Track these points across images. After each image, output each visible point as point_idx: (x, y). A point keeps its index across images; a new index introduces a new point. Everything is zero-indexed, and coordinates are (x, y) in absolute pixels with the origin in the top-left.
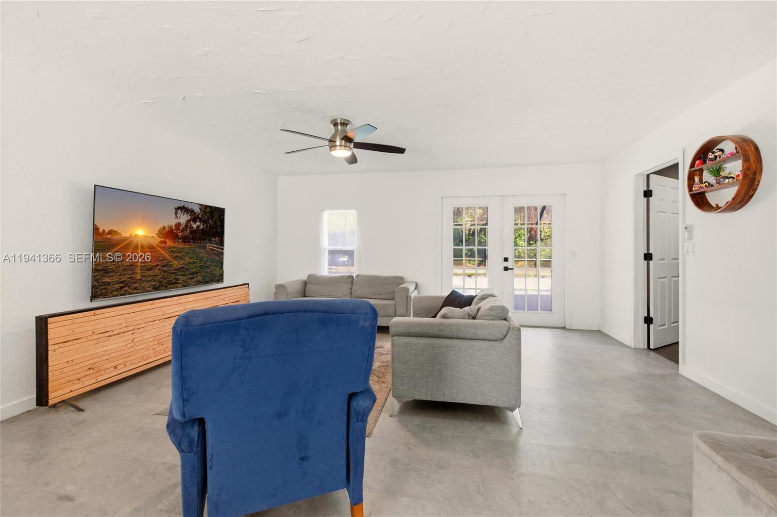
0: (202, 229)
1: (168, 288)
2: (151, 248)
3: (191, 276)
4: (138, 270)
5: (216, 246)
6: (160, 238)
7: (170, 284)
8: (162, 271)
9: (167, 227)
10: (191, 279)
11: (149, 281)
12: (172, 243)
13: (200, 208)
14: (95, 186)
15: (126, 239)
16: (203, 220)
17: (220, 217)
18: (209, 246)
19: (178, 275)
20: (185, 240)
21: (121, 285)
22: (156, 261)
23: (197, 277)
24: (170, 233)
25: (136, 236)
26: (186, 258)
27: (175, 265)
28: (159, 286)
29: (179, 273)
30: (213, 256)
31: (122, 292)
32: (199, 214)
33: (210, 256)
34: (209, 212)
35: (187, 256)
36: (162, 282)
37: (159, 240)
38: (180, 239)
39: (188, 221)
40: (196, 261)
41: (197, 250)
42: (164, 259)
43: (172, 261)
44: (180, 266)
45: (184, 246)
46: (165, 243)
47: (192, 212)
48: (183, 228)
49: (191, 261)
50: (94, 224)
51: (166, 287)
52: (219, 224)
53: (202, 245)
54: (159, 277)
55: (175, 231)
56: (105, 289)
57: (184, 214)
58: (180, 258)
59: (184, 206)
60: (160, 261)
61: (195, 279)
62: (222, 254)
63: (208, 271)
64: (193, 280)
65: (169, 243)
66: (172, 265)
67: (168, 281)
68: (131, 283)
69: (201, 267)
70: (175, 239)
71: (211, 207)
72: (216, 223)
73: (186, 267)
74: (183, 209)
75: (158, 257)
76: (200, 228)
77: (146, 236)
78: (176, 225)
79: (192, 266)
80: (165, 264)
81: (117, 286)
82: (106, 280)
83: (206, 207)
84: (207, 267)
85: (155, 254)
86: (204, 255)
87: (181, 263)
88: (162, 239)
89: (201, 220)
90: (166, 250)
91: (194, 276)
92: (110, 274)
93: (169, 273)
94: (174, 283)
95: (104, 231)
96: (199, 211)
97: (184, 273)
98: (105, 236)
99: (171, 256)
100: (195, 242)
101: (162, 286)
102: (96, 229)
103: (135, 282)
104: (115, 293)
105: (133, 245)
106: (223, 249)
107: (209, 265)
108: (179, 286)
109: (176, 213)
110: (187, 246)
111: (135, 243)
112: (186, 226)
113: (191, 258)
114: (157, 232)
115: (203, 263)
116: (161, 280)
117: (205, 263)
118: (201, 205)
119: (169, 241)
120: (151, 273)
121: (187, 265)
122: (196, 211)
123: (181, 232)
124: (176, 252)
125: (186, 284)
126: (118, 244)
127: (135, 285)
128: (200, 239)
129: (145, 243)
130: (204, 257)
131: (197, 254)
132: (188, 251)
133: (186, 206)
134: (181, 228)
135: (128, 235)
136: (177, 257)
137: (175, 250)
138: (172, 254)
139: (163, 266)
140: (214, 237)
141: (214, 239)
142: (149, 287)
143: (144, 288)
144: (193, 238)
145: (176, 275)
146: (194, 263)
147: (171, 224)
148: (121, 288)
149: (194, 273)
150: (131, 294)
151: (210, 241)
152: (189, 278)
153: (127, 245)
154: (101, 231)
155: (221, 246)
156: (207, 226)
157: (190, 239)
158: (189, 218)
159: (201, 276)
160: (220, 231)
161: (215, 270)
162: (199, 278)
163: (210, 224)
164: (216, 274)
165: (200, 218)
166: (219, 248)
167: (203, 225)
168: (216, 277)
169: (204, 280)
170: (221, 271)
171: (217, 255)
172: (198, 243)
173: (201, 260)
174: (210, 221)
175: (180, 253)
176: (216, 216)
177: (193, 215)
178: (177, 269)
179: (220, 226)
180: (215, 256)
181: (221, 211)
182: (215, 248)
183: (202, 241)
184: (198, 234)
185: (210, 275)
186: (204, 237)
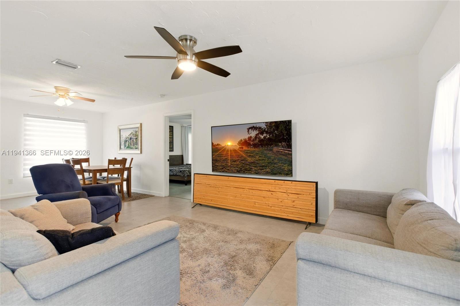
0: (269, 138)
1: (245, 172)
2: (235, 151)
3: (261, 168)
4: (229, 161)
5: (283, 149)
6: (239, 145)
7: (246, 170)
8: (242, 163)
9: (243, 140)
10: (261, 169)
11: (234, 167)
12: (247, 148)
13: (266, 125)
14: (212, 127)
15: (223, 147)
16: (269, 132)
17: (286, 127)
18: (275, 149)
20: (255, 146)
21: (222, 167)
22: (237, 157)
23: (266, 169)
24: (245, 143)
25: (228, 145)
26: (256, 157)
28: (240, 171)
29: (252, 165)
30: (280, 156)
31: (223, 170)
32: (265, 129)
33: (278, 156)
34: (275, 126)
35: (257, 156)
36: (241, 169)
37: (239, 147)
38: (252, 145)
39: (257, 135)
40: (264, 158)
41: (265, 152)
42: (242, 157)
43: (247, 158)
44: (252, 161)
45: (254, 149)
46: (243, 148)
47: (259, 129)
48: (253, 139)
49: (260, 158)
50: (212, 142)
51: (244, 172)
52: (285, 132)
53: (269, 148)
54: (240, 166)
55: (248, 141)
56: (216, 168)
57: (253, 131)
58: (253, 157)
59: (253, 126)
60: (240, 157)
61: (264, 170)
62: (291, 155)
63: (276, 166)
64: (263, 171)
65: (245, 148)
66: (247, 160)
67: (245, 169)
68: (226, 167)
69: (268, 163)
70: (248, 146)
71: (276, 122)
72: (281, 132)
73: (257, 162)
74: (253, 128)
75: (239, 156)
76: (267, 138)
77: (232, 145)
78: (248, 138)
79: (261, 162)
80: (243, 159)
81: (221, 167)
82: (217, 164)
83: (271, 123)
84: (275, 164)
85: (237, 154)
86: (271, 155)
87: (253, 159)
88: (241, 146)
89: (267, 133)
90: (243, 152)
91: (263, 168)
92: (218, 162)
93: (246, 165)
94: (249, 170)
95: (215, 144)
96: (265, 127)
97: (255, 165)
98: (216, 146)
99: (246, 155)
100: (263, 147)
101: (242, 171)
102: (212, 144)
103: (228, 167)
104: (220, 170)
105: (226, 150)
106: (291, 151)
107: (277, 162)
108: (252, 172)
109: (248, 131)
110: (257, 150)
111: (227, 149)
112: (256, 137)
113: (260, 157)
114: (238, 143)
115: (270, 160)
116: (241, 167)
117: (273, 160)
118: (267, 123)
119: (245, 147)
120: (235, 163)
121: (256, 160)
122: (263, 127)
123: (252, 141)
124: (249, 153)
125: (257, 172)
126: (221, 150)
128: (267, 144)
129: (232, 149)
131: (265, 154)
132: (258, 152)
133: (255, 126)
134: (252, 139)
135: (224, 145)
136: (250, 156)
137: (249, 152)
138: (247, 154)
139: (242, 160)
140: (281, 142)
141: (280, 144)
142: (235, 170)
143: (232, 170)
144: (260, 145)
145: (250, 166)
146: (263, 160)
147: (246, 138)
148: (223, 168)
149: (263, 166)
150: (226, 172)
151: (276, 145)
152: (259, 169)
153: (224, 149)
154: (214, 144)
155: (288, 148)
156: (273, 136)
157: (259, 145)
158: (258, 132)
159: (270, 169)
160: (286, 138)
161: (283, 166)
162: (268, 170)
163: (275, 134)
164: (284, 169)
165: (266, 131)
166: (286, 150)
167: (269, 135)
168: (284, 171)
169: (272, 171)
170: (290, 168)
171: (284, 156)
172: (265, 147)
173: (269, 158)
174: (276, 131)
175: (252, 153)
176: (282, 127)
177: (260, 130)
178: (250, 163)
179: (287, 134)
180: (282, 156)
181: (286, 123)
182: (281, 150)
183: (269, 146)
184: (265, 142)
185: (278, 169)
186: (270, 143)
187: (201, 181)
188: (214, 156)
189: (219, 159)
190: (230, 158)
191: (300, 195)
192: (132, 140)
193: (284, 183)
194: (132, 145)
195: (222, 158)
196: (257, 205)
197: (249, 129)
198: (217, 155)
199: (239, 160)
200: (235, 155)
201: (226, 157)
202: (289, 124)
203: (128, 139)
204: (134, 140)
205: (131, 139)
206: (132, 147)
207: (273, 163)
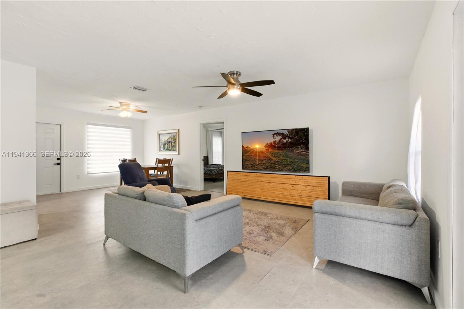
2: (262, 152)
3: (284, 166)
4: (257, 161)
5: (302, 151)
7: (271, 168)
8: (268, 162)
9: (269, 143)
10: (284, 167)
11: (262, 166)
12: (272, 150)
13: (288, 132)
14: (242, 133)
15: (252, 149)
16: (291, 137)
17: (304, 133)
18: (296, 151)
19: (276, 165)
20: (279, 148)
21: (251, 166)
22: (264, 158)
23: (288, 166)
24: (271, 146)
25: (256, 148)
26: (280, 157)
27: (274, 160)
28: (266, 168)
29: (277, 164)
30: (300, 156)
31: (252, 168)
32: (288, 135)
33: (298, 156)
34: (295, 132)
35: (280, 156)
36: (268, 167)
37: (265, 149)
38: (276, 148)
39: (280, 139)
40: (287, 158)
41: (287, 153)
42: (268, 157)
43: (272, 158)
44: (277, 160)
45: (278, 151)
46: (269, 150)
47: (282, 134)
49: (283, 158)
50: (242, 145)
51: (270, 169)
52: (304, 138)
53: (290, 150)
54: (266, 164)
55: (273, 145)
56: (246, 166)
57: (278, 136)
58: (277, 157)
59: (278, 133)
60: (266, 158)
61: (287, 168)
62: (309, 155)
63: (296, 164)
64: (285, 168)
65: (270, 150)
67: (271, 167)
69: (290, 162)
70: (273, 148)
71: (296, 129)
72: (301, 137)
73: (280, 161)
74: (278, 134)
75: (265, 156)
76: (289, 142)
77: (260, 148)
78: (273, 142)
79: (284, 161)
81: (250, 166)
82: (246, 163)
83: (292, 130)
84: (295, 162)
86: (292, 156)
87: (277, 159)
88: (267, 149)
89: (289, 138)
90: (269, 153)
91: (286, 166)
92: (248, 162)
93: (272, 163)
94: (274, 168)
95: (245, 147)
96: (288, 133)
97: (279, 164)
98: (246, 149)
99: (272, 156)
100: (285, 149)
101: (268, 168)
102: (243, 147)
103: (256, 165)
104: (249, 168)
105: (255, 152)
106: (309, 152)
107: (297, 161)
108: (277, 169)
109: (273, 136)
110: (280, 151)
111: (255, 150)
112: (280, 141)
113: (283, 157)
114: (264, 146)
115: (291, 160)
116: (267, 166)
117: (294, 160)
118: (289, 130)
119: (270, 149)
120: (262, 162)
121: (280, 160)
122: (285, 133)
123: (277, 145)
124: (275, 154)
125: (281, 169)
126: (250, 151)
127: (256, 166)
128: (289, 147)
129: (259, 151)
130: (293, 157)
131: (287, 155)
132: (281, 154)
133: (279, 132)
134: (276, 143)
135: (253, 148)
136: (275, 156)
137: (274, 153)
138: (272, 155)
139: (268, 160)
140: (300, 145)
141: (300, 147)
142: (262, 168)
143: (260, 168)
144: (284, 147)
146: (286, 159)
147: (271, 142)
148: (251, 167)
149: (285, 165)
150: (255, 169)
151: (296, 148)
152: (283, 167)
153: (253, 151)
154: (244, 147)
155: (306, 150)
156: (294, 140)
157: (282, 148)
158: (281, 137)
159: (291, 167)
160: (305, 142)
161: (302, 164)
162: (289, 167)
163: (296, 139)
164: (303, 166)
165: (288, 137)
166: (305, 152)
167: (291, 140)
168: (302, 168)
169: (293, 169)
170: (307, 165)
171: (303, 156)
172: (288, 149)
173: (291, 158)
174: (296, 137)
175: (276, 154)
176: (301, 134)
177: (283, 136)
178: (275, 162)
179: (305, 139)
180: (301, 156)
181: (305, 130)
182: (301, 152)
183: (291, 148)
184: (287, 145)
185: (298, 166)
186: (292, 146)
187: (233, 177)
188: (244, 157)
189: (248, 159)
190: (258, 158)
191: (315, 187)
192: (171, 143)
193: (303, 177)
194: (171, 147)
195: (251, 158)
196: (280, 196)
197: (274, 135)
198: (247, 155)
199: (266, 160)
200: (262, 156)
201: (254, 158)
202: (307, 131)
203: (167, 143)
204: (173, 143)
205: (169, 142)
206: (171, 149)
207: (294, 162)
